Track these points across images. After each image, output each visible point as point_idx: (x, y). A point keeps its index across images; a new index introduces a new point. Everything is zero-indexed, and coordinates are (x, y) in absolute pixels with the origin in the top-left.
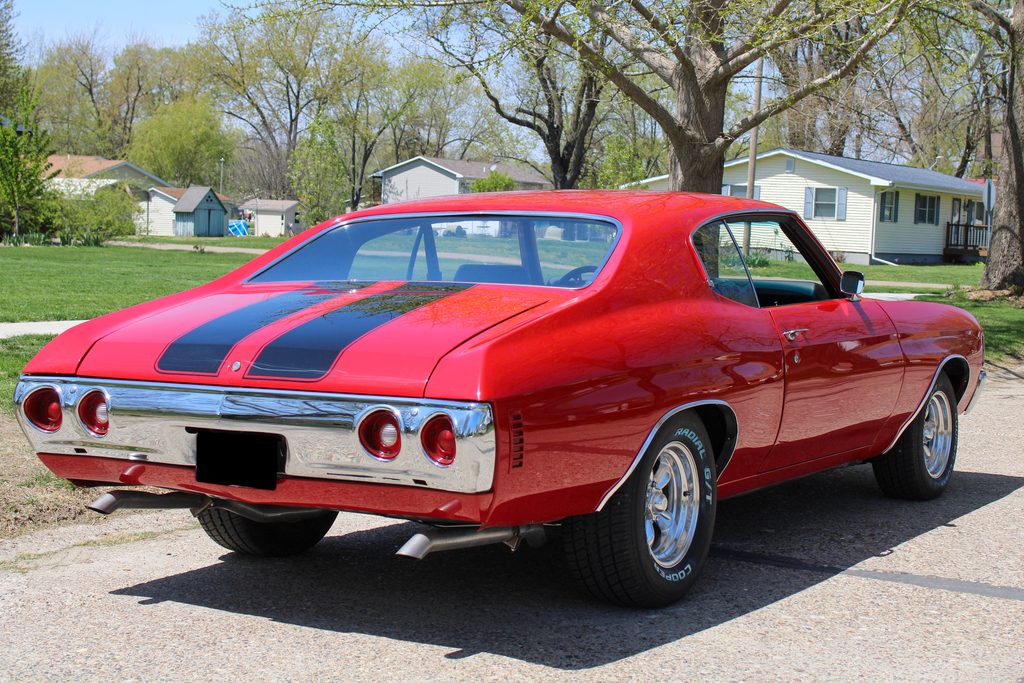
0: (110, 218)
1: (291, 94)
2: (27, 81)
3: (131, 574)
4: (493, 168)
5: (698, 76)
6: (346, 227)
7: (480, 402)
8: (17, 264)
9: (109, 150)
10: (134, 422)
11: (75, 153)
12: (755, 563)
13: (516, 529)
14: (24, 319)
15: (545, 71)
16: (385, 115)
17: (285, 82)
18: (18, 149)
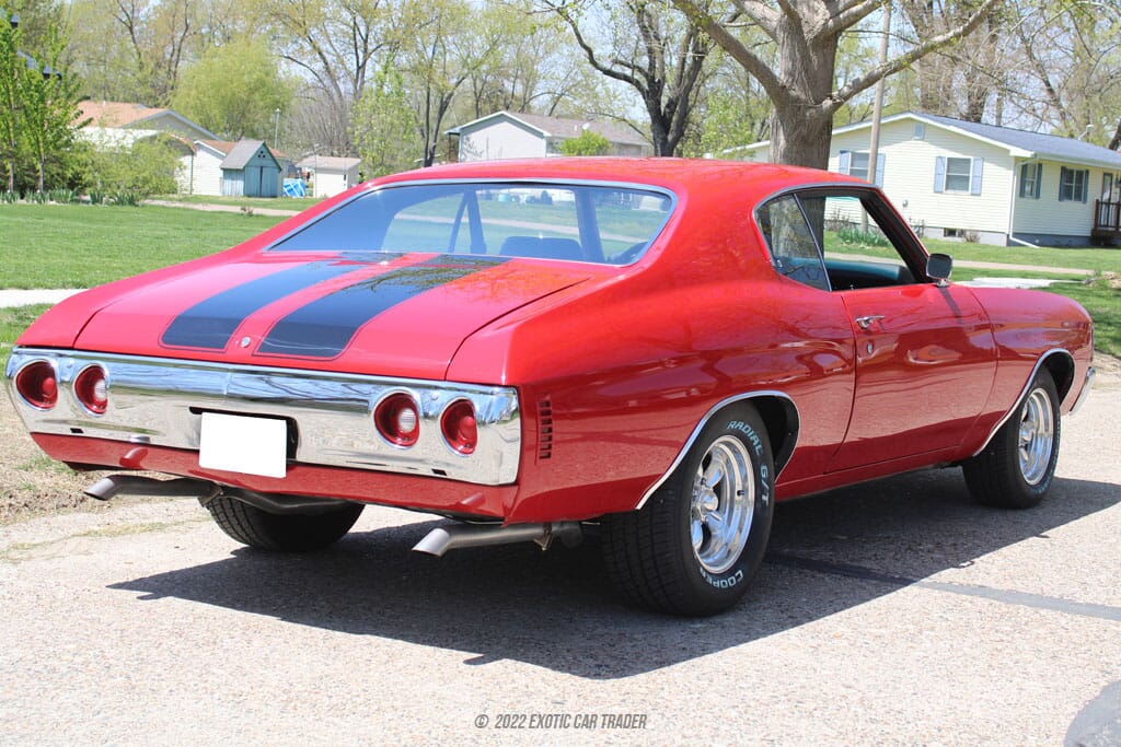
0: (146, 174)
1: (358, 37)
2: (59, 16)
3: (132, 568)
4: (586, 126)
5: (805, 29)
6: (378, 193)
7: (505, 386)
8: (39, 224)
9: (151, 97)
10: (141, 401)
11: (112, 100)
12: (820, 572)
13: (548, 525)
14: (38, 286)
15: (645, 18)
16: (465, 64)
17: (352, 24)
18: (45, 94)
